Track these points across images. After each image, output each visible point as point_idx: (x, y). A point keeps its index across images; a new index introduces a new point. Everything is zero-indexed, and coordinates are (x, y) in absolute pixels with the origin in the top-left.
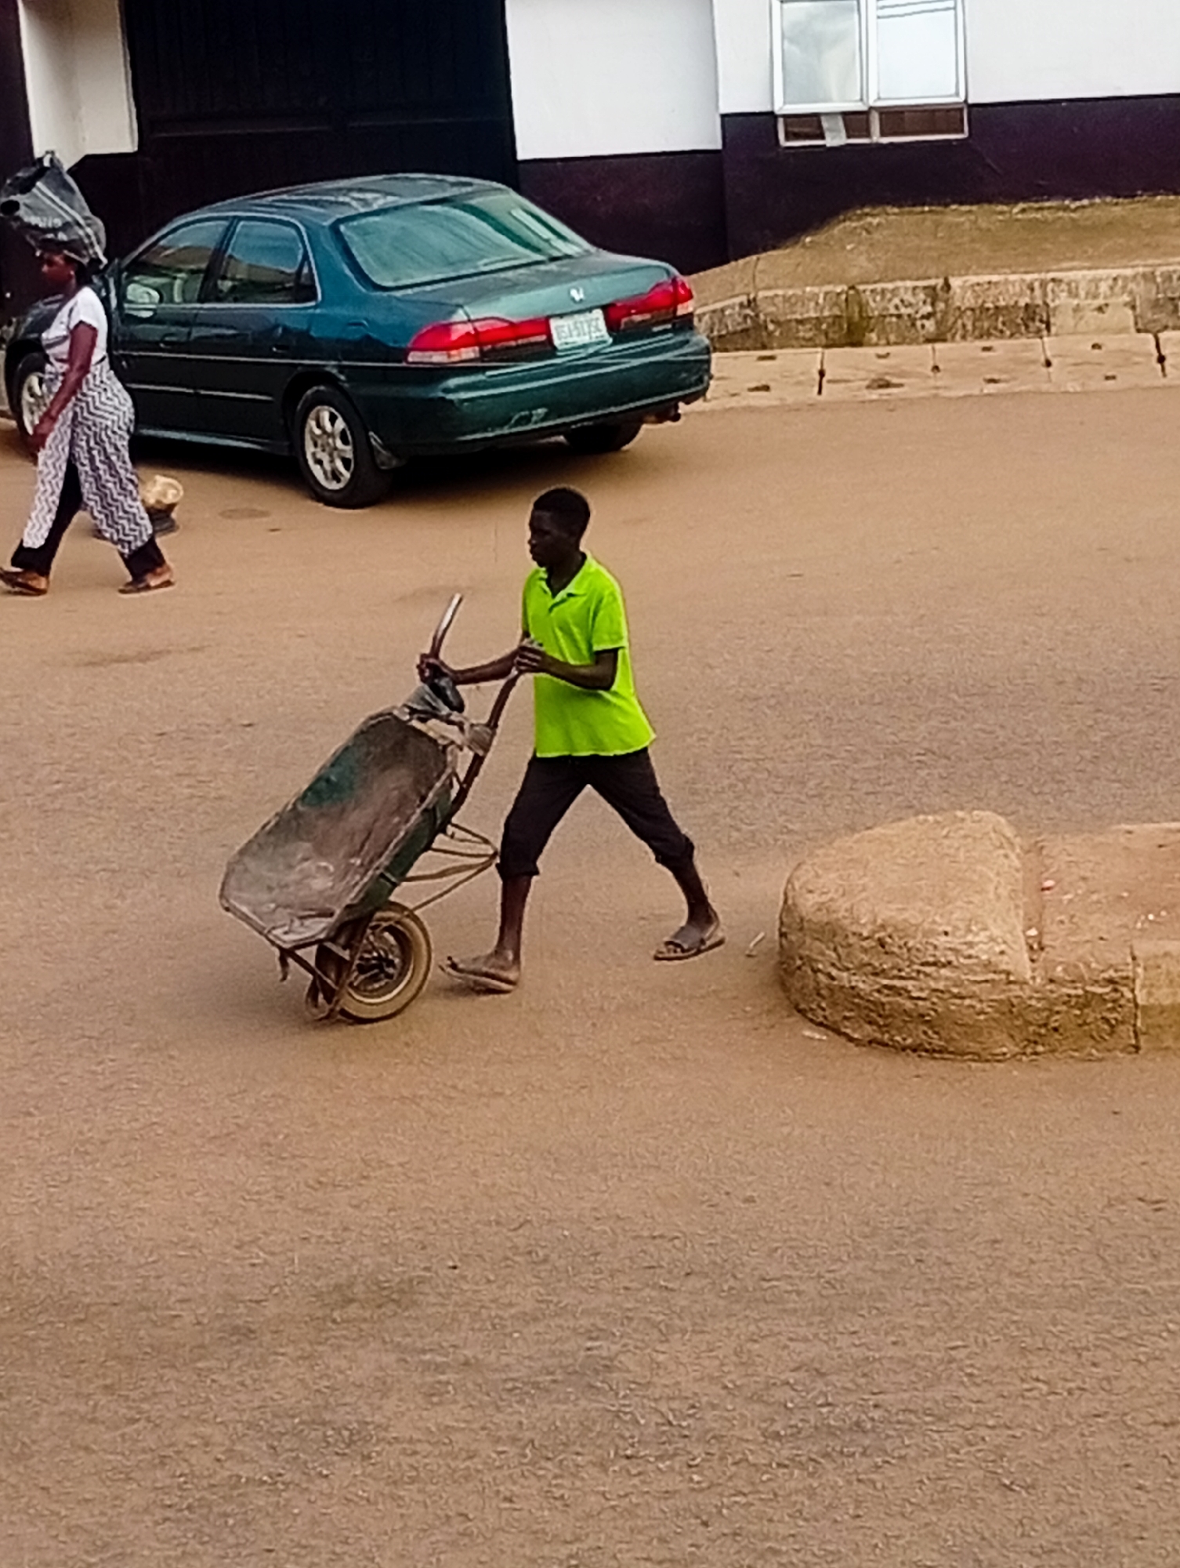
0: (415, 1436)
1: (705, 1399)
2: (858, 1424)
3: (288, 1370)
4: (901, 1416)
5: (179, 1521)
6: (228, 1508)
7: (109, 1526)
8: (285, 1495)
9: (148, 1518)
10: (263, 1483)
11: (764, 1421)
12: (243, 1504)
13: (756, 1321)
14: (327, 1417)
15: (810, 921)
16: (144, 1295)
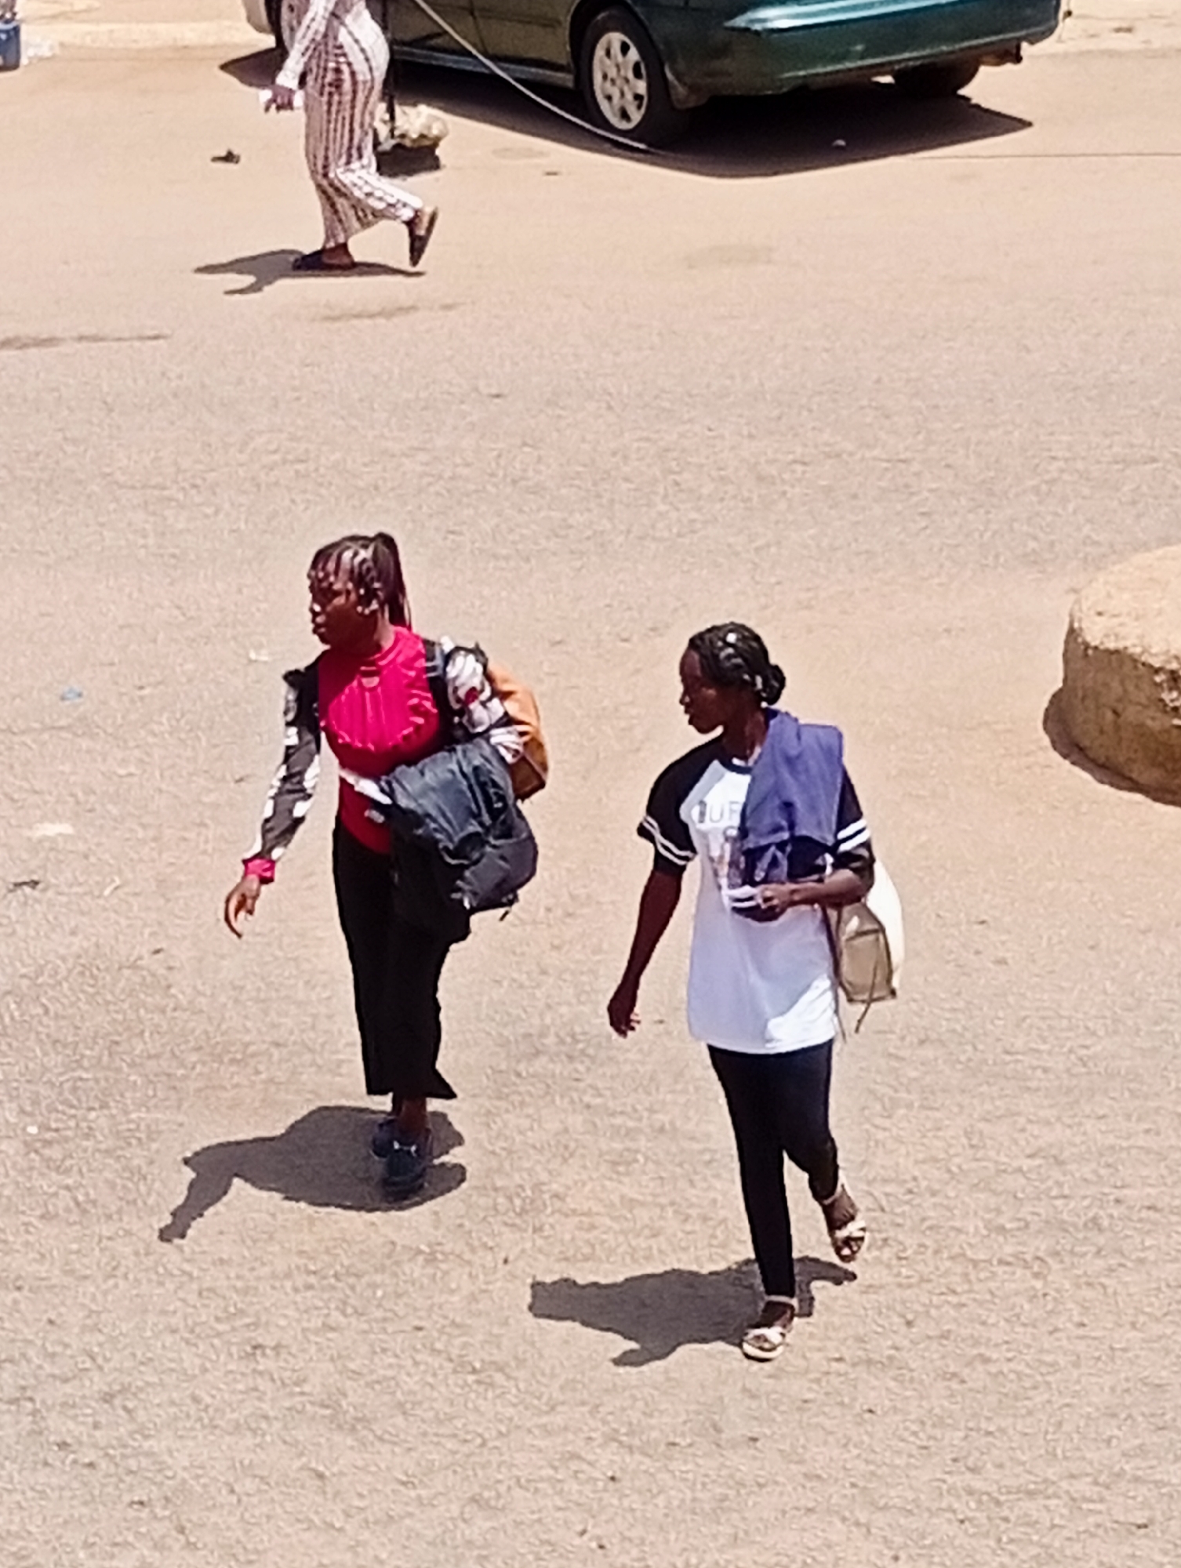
0: (595, 1209)
1: (924, 1184)
2: (1095, 1220)
4: (1144, 1214)
5: (323, 1289)
6: (378, 1278)
7: (245, 1292)
8: (444, 1266)
9: (288, 1284)
10: (420, 1252)
11: (989, 1211)
12: (395, 1275)
13: (992, 1099)
14: (499, 1183)
15: (1096, 648)
16: (312, 1035)
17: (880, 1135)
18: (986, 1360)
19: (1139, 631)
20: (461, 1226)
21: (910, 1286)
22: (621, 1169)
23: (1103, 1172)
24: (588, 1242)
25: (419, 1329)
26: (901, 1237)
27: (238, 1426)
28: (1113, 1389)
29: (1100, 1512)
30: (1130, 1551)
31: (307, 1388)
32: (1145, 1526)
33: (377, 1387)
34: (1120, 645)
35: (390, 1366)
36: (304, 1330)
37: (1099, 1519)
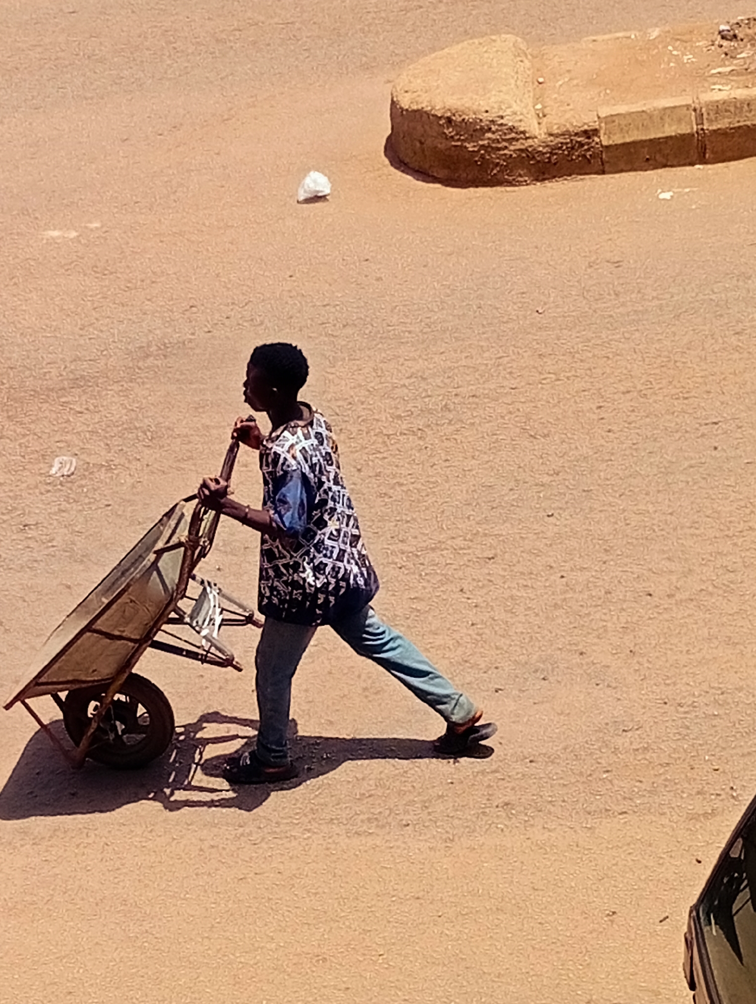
0: (189, 433)
1: (356, 399)
2: (446, 406)
3: (113, 399)
4: (471, 400)
5: (56, 491)
6: (83, 482)
7: (15, 498)
8: (115, 472)
9: (37, 491)
10: (103, 466)
11: (391, 409)
12: (91, 479)
13: (385, 351)
14: (137, 425)
15: (407, 110)
16: (28, 361)
17: (331, 377)
18: (401, 485)
19: (428, 99)
20: (122, 450)
21: (357, 451)
22: (201, 410)
23: (446, 381)
24: (188, 451)
25: (109, 505)
26: (349, 428)
27: (22, 567)
28: (467, 491)
29: (469, 554)
30: (487, 571)
31: (55, 544)
32: (493, 558)
33: (91, 538)
34: (420, 107)
35: (96, 527)
36: (50, 513)
37: (469, 557)
